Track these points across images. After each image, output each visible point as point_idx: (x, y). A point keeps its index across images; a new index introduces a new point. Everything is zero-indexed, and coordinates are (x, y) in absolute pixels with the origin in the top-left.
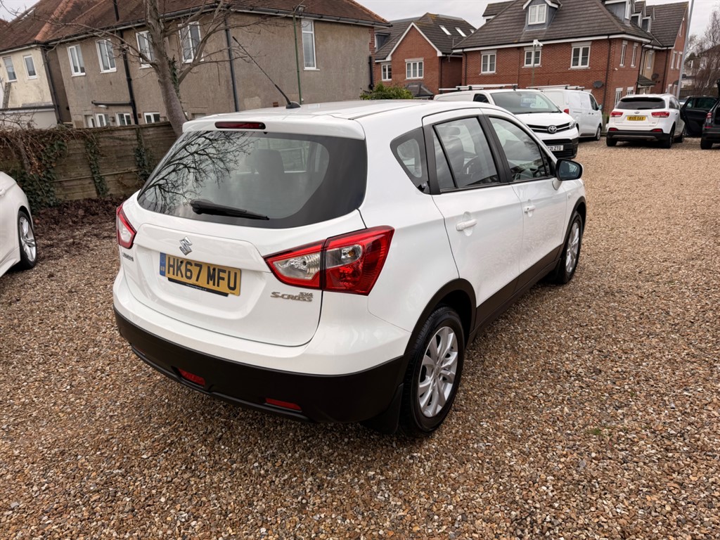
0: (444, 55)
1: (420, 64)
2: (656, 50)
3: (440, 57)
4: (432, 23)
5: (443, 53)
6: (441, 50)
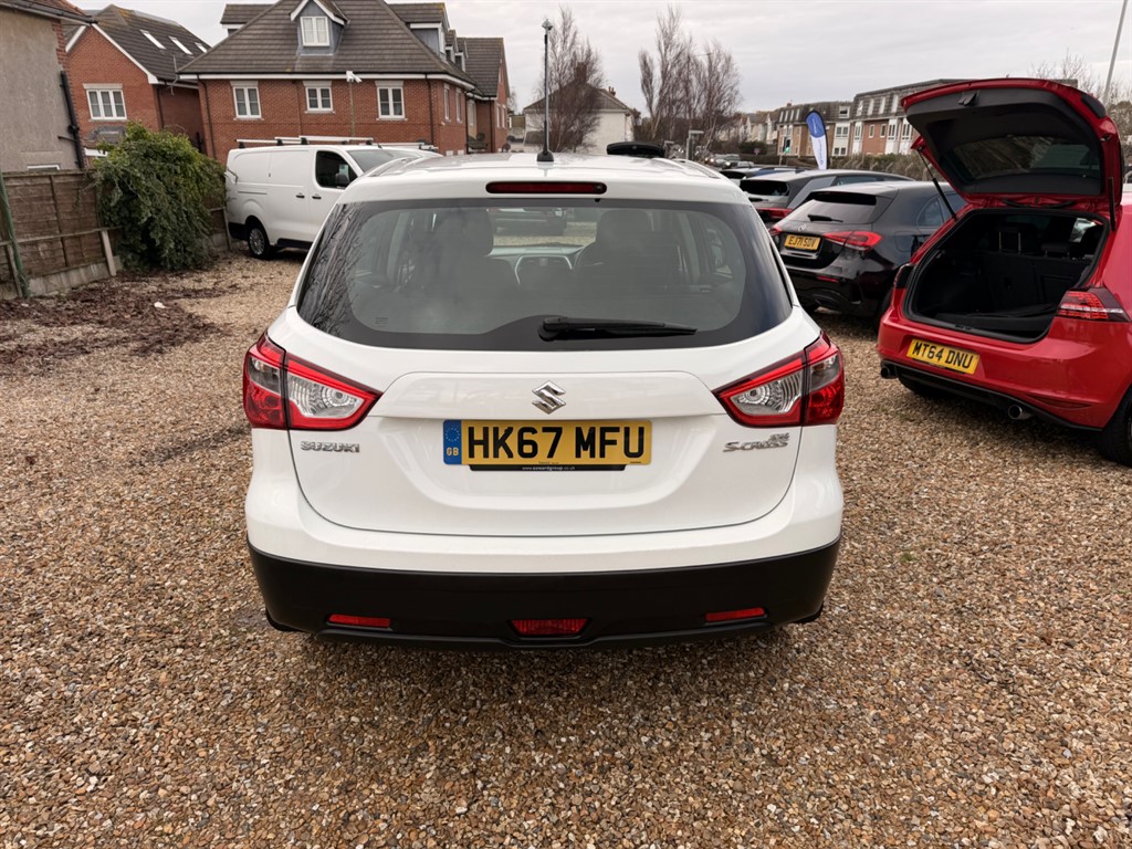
0: (162, 83)
1: (117, 94)
2: (477, 101)
3: (154, 85)
4: (126, 24)
5: (159, 79)
6: (153, 73)
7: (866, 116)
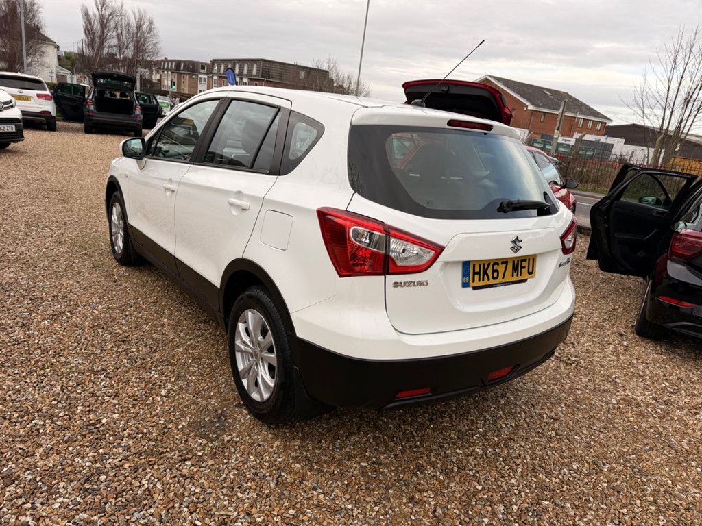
7: (220, 74)
